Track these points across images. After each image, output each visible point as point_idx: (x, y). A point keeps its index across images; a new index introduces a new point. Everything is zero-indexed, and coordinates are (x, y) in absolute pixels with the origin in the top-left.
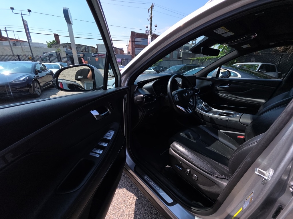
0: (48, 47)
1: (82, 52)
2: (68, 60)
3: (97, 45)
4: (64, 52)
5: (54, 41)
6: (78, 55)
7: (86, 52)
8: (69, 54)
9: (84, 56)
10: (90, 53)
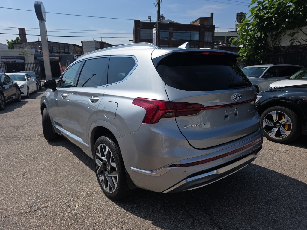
0: (9, 47)
1: (59, 53)
2: (36, 66)
3: (82, 42)
4: (32, 54)
5: (17, 39)
6: (50, 59)
7: (65, 53)
8: (38, 58)
9: (61, 59)
10: (71, 54)
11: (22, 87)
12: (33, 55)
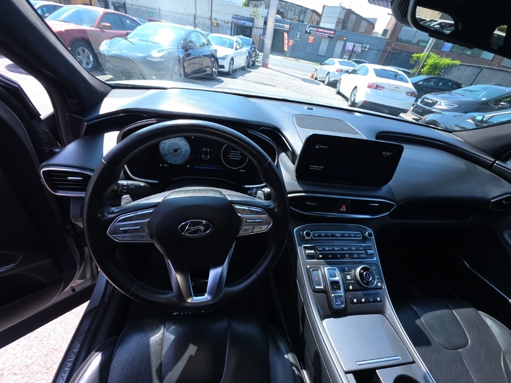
0: (245, 4)
3: (324, 6)
9: (291, 29)
10: (305, 23)
11: (224, 58)
12: (264, 18)
